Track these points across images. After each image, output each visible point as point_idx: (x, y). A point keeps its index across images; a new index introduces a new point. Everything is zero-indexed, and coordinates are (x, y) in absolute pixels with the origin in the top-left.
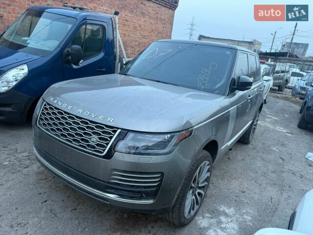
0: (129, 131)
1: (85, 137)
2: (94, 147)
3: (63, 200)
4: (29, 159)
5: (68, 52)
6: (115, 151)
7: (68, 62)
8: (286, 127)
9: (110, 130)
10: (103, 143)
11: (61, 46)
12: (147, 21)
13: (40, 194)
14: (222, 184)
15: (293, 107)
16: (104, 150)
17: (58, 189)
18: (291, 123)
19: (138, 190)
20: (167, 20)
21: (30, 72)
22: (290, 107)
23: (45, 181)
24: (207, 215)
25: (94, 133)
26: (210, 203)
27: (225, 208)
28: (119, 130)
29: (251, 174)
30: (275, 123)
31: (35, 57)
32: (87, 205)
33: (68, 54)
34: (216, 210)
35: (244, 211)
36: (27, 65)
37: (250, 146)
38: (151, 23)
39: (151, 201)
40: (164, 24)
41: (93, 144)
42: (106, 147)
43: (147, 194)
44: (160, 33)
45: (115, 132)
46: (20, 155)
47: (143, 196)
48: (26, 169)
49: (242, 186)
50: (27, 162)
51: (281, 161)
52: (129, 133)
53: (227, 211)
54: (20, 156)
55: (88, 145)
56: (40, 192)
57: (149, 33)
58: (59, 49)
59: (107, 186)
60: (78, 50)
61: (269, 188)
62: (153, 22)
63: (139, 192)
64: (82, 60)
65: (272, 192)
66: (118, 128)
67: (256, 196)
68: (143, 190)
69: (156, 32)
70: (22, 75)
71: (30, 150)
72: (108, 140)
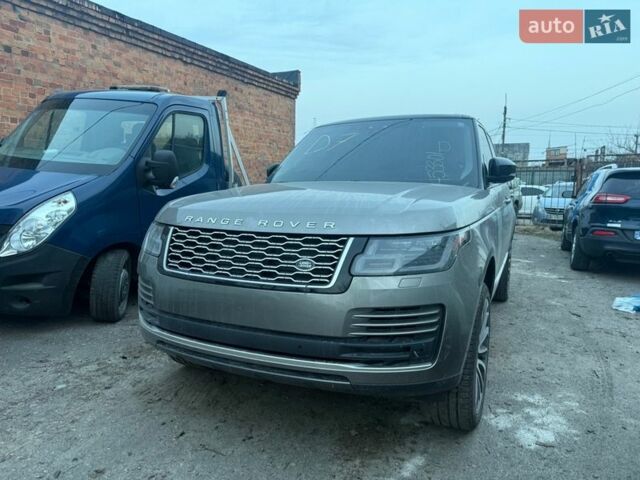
0: (369, 237)
1: (285, 264)
2: (307, 277)
3: (217, 427)
4: (105, 374)
5: (147, 163)
6: (353, 276)
7: (148, 183)
8: (552, 271)
9: (333, 242)
10: (326, 265)
11: (133, 154)
12: (247, 120)
13: (164, 424)
14: (496, 365)
15: (545, 243)
16: (330, 279)
17: (195, 412)
18: (556, 265)
19: (404, 344)
20: (284, 118)
21: (79, 206)
22: (539, 243)
23: (160, 403)
24: (499, 411)
25: (301, 253)
26: (494, 392)
27: (525, 397)
28: (351, 240)
29: (538, 342)
30: (530, 267)
31: (84, 178)
32: (269, 428)
33: (149, 167)
34: (511, 401)
35: (560, 396)
36: (73, 193)
37: (509, 303)
38: (256, 123)
39: (429, 366)
40: (279, 124)
41: (305, 272)
42: (333, 272)
43: (422, 350)
44: (274, 141)
45: (344, 243)
46: (83, 371)
47: (414, 356)
48: (109, 391)
49: (533, 361)
50: (105, 379)
51: (575, 318)
52: (371, 241)
53: (531, 400)
54: (83, 373)
55: (295, 277)
56: (161, 421)
57: (255, 142)
58: (130, 160)
59: (343, 346)
60: (169, 159)
61: (580, 358)
62: (260, 122)
63: (407, 349)
64: (177, 178)
65: (588, 363)
66: (349, 236)
67: (567, 373)
68: (413, 343)
69: (268, 140)
70: (65, 213)
71: (97, 360)
72: (334, 260)
